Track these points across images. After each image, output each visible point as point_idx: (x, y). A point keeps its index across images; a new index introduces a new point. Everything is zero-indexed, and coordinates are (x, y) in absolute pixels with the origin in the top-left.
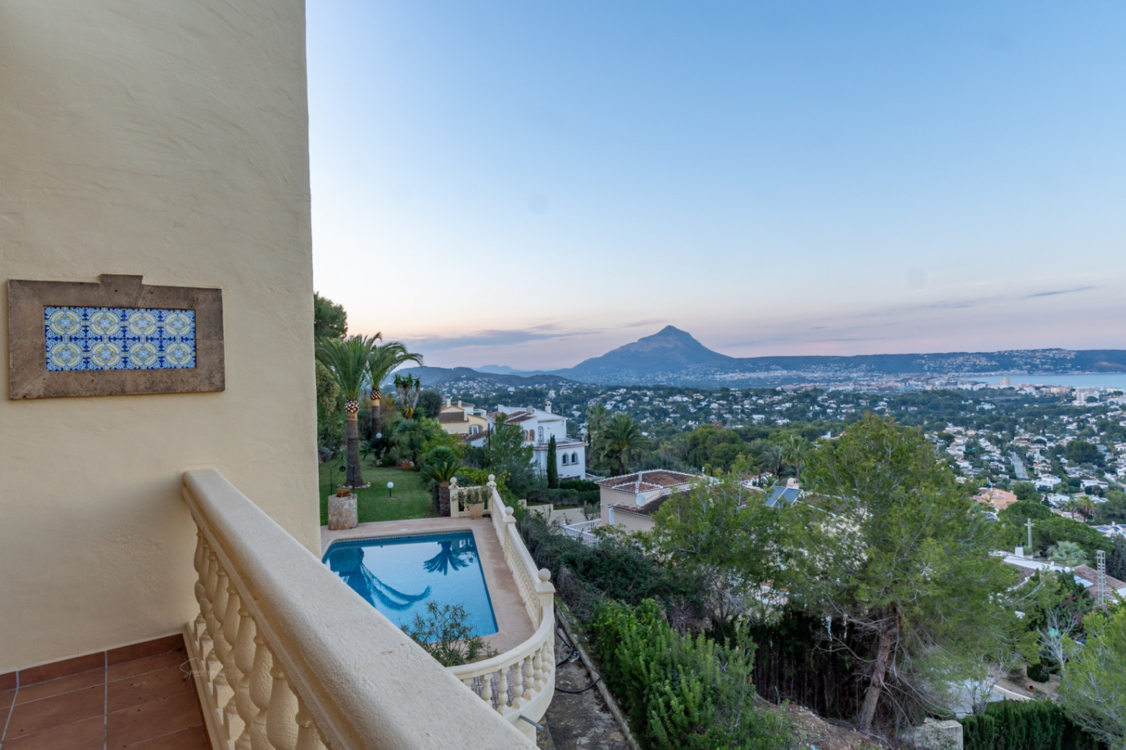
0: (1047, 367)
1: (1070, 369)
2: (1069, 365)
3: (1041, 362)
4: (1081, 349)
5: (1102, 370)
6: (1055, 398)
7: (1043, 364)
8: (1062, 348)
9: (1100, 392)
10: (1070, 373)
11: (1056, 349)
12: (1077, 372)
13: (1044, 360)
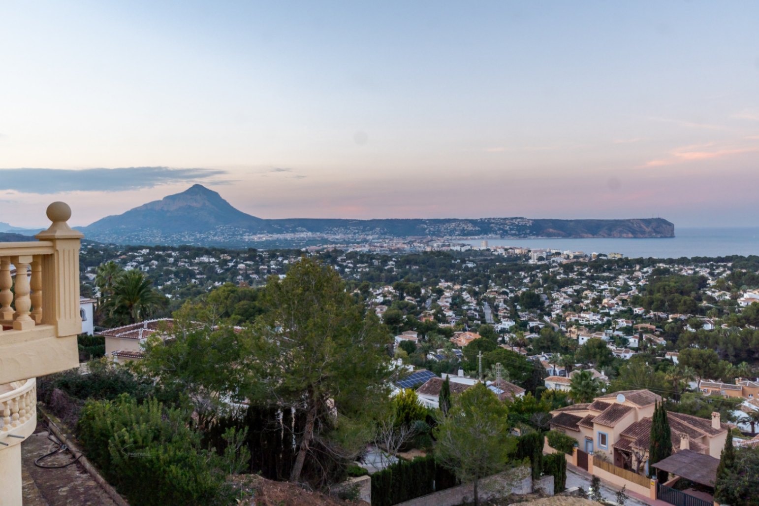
0: (513, 232)
1: (529, 234)
2: (528, 231)
3: (510, 228)
4: (536, 218)
5: (549, 235)
6: (518, 258)
7: (511, 229)
8: (525, 217)
9: (547, 253)
10: (529, 237)
11: (520, 218)
12: (533, 237)
13: (511, 227)
